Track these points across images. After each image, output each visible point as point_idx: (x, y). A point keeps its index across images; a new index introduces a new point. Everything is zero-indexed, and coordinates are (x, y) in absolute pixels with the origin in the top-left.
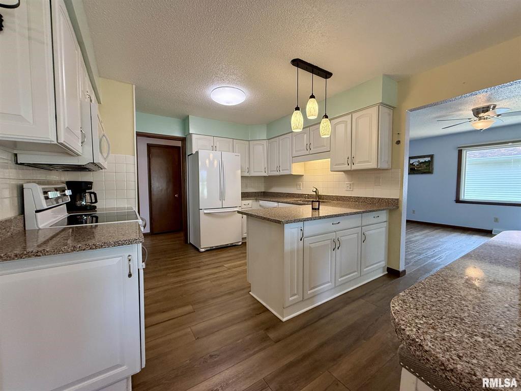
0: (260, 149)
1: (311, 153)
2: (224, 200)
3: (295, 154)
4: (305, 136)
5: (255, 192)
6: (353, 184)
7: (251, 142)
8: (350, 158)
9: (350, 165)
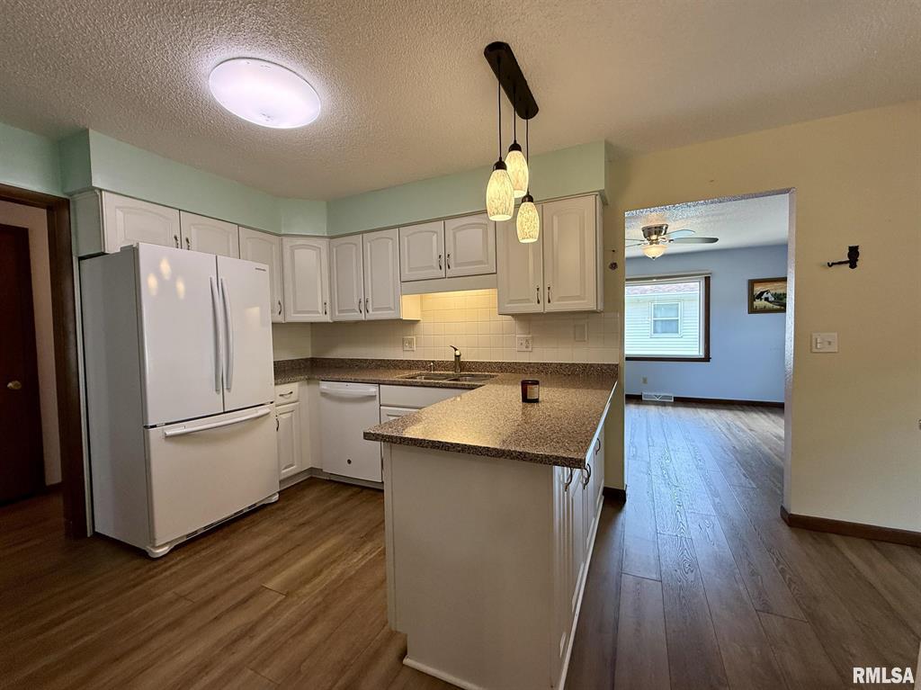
0: (309, 260)
1: (450, 273)
2: (228, 389)
3: (407, 275)
4: (435, 237)
5: (293, 361)
6: (533, 338)
7: (285, 239)
8: (541, 289)
9: (541, 302)
